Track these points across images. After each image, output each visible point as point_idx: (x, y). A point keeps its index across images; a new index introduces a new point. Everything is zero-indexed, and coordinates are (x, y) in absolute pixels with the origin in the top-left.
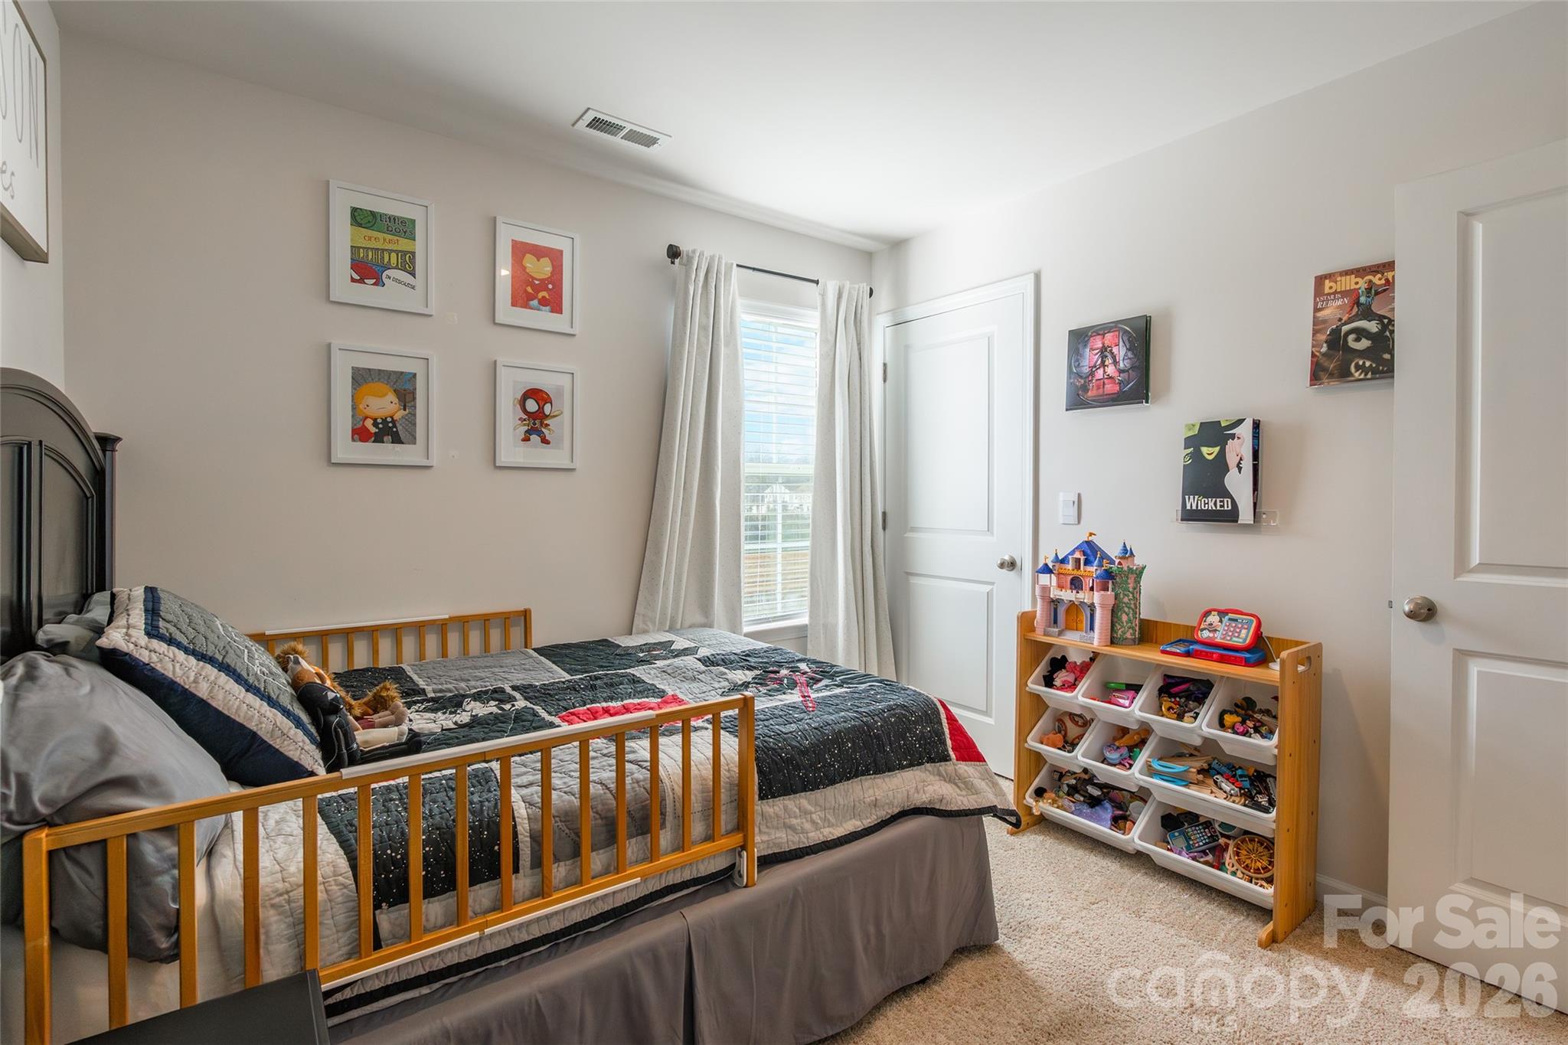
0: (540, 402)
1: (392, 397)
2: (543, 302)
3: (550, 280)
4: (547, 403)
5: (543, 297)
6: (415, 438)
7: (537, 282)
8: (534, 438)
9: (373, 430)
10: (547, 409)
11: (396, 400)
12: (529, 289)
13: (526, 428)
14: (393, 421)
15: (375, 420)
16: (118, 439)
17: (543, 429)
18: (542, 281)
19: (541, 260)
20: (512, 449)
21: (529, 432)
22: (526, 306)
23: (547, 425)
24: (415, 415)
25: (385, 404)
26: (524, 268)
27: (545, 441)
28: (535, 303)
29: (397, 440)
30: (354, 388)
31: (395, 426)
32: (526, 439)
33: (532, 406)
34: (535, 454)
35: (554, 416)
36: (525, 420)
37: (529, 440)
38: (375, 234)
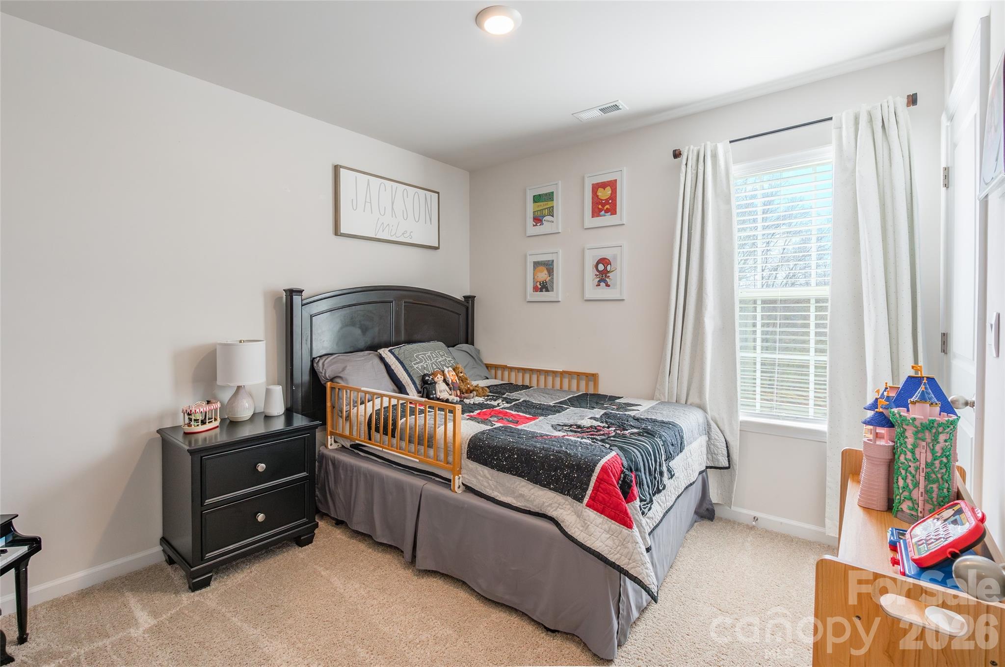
0: (605, 265)
1: (546, 272)
2: (607, 211)
3: (610, 198)
4: (608, 264)
5: (607, 208)
6: (553, 289)
7: (604, 202)
8: (603, 284)
9: (540, 287)
10: (609, 268)
11: (547, 273)
12: (600, 207)
13: (598, 279)
14: (546, 282)
15: (540, 282)
16: (475, 297)
17: (607, 279)
18: (606, 200)
19: (606, 189)
20: (592, 290)
21: (599, 281)
22: (599, 216)
23: (609, 276)
24: (553, 279)
25: (543, 275)
26: (597, 196)
27: (607, 285)
28: (603, 213)
29: (547, 290)
30: (534, 270)
31: (546, 284)
32: (598, 285)
33: (601, 267)
34: (603, 292)
35: (613, 271)
36: (598, 275)
37: (599, 285)
38: (542, 203)
